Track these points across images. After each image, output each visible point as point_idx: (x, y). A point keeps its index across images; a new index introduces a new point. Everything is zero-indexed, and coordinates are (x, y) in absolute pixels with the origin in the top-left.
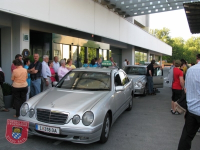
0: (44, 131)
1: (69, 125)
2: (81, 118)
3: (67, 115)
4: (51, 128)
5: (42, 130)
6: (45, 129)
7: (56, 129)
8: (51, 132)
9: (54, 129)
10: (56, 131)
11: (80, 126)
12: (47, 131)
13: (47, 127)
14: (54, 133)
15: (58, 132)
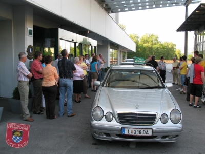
0: (133, 134)
1: (158, 125)
2: (169, 117)
3: (156, 115)
4: (142, 130)
5: (131, 134)
6: (134, 132)
7: (148, 130)
8: (142, 134)
9: (146, 130)
10: (147, 133)
11: (170, 125)
12: (137, 134)
13: (137, 130)
14: (145, 135)
15: (150, 134)
